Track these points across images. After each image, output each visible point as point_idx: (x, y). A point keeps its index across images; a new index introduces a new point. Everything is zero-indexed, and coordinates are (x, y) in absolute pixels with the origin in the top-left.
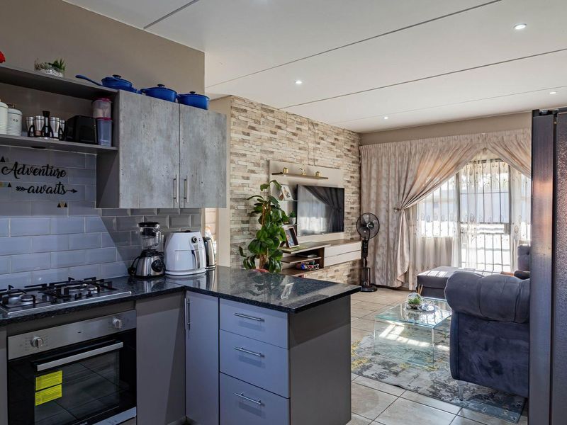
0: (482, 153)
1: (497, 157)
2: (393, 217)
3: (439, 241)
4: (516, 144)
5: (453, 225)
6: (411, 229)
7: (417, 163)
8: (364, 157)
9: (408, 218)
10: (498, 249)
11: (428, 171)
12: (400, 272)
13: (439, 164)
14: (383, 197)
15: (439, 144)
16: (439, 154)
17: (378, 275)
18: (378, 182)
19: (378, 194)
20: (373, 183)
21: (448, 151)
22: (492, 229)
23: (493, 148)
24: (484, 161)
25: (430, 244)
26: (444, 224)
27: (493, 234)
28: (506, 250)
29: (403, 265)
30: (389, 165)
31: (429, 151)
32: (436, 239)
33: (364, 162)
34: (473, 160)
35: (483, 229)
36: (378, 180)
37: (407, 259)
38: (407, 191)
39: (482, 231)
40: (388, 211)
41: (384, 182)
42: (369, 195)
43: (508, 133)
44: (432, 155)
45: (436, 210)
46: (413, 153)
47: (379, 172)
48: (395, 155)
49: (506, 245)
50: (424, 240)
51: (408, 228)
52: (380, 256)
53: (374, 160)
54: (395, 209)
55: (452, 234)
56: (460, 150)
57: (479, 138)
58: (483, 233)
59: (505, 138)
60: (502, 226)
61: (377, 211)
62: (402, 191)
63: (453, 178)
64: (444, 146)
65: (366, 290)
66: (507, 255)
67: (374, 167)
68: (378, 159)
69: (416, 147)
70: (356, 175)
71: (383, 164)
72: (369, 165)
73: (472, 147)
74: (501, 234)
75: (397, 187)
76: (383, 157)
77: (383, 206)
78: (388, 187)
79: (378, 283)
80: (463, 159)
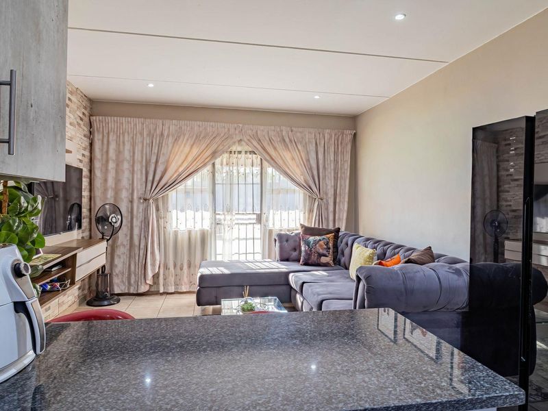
0: (237, 144)
1: (250, 149)
2: (138, 208)
3: (193, 233)
4: (268, 139)
5: (208, 215)
6: (162, 222)
7: (170, 148)
8: (98, 131)
9: (158, 210)
10: (250, 239)
11: (183, 157)
12: (150, 274)
13: (195, 151)
14: (125, 182)
15: (196, 128)
16: (195, 140)
17: (116, 280)
18: (117, 165)
19: (118, 180)
20: (111, 165)
21: (204, 137)
22: (246, 219)
23: (248, 140)
24: (240, 152)
25: (183, 238)
26: (198, 214)
27: (246, 224)
28: (257, 239)
29: (153, 265)
30: (133, 145)
31: (184, 135)
32: (190, 232)
33: (97, 138)
34: (229, 150)
35: (238, 219)
37: (158, 257)
38: (157, 178)
39: (236, 222)
40: (132, 202)
41: (126, 166)
42: (106, 180)
43: (262, 128)
44: (188, 140)
45: (189, 201)
46: (166, 134)
47: (119, 152)
48: (142, 134)
49: (258, 234)
50: (176, 233)
51: (158, 221)
52: (120, 258)
53: (112, 137)
54: (140, 198)
55: (207, 226)
56: (217, 139)
57: (235, 129)
58: (238, 224)
59: (259, 132)
60: (255, 216)
61: (115, 199)
62: (150, 178)
63: (209, 167)
64: (201, 132)
65: (106, 303)
66: (258, 243)
67: (113, 146)
68: (118, 137)
69: (169, 128)
70: (87, 153)
71: (126, 143)
72: (105, 142)
73: (229, 137)
74: (253, 224)
75: (144, 172)
76: (126, 134)
77: (124, 194)
78: (133, 172)
79: (117, 291)
80: (221, 148)
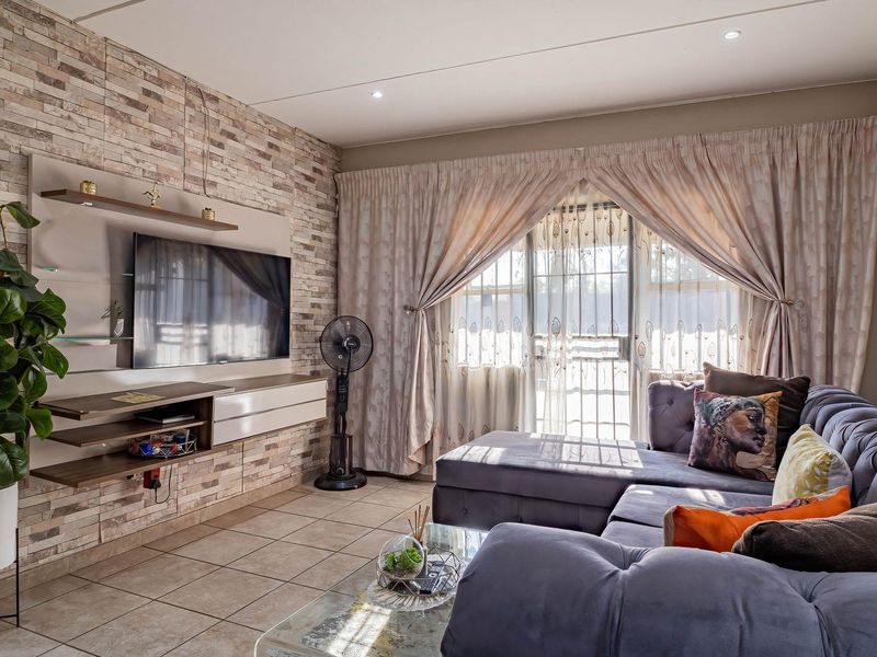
0: (577, 190)
1: (606, 198)
2: (402, 324)
3: (493, 373)
4: (643, 169)
5: (519, 339)
6: (439, 350)
7: (451, 212)
8: (346, 197)
9: (432, 328)
10: (606, 392)
11: (471, 227)
12: (415, 444)
13: (495, 214)
14: (383, 283)
15: (494, 171)
16: (494, 193)
17: (370, 449)
18: (372, 251)
19: (372, 277)
20: (363, 252)
21: (510, 186)
22: (596, 350)
23: (600, 178)
24: (582, 207)
25: (476, 381)
26: (503, 337)
27: (597, 360)
28: (622, 393)
29: (421, 428)
30: (394, 214)
31: (474, 185)
32: (488, 371)
33: (344, 207)
34: (560, 204)
35: (579, 349)
36: (373, 246)
37: (429, 415)
38: (430, 270)
39: (575, 354)
40: (392, 313)
41: (384, 251)
42: (355, 278)
43: (628, 147)
44: (479, 194)
45: (488, 311)
46: (442, 188)
47: (374, 229)
48: (407, 195)
49: (623, 383)
50: (464, 373)
51: (432, 350)
52: (375, 410)
53: (365, 205)
54: (406, 308)
55: (517, 362)
56: (535, 185)
57: (572, 160)
58: (579, 358)
59: (622, 158)
60: (616, 344)
61: (369, 314)
62: (420, 271)
63: (522, 242)
64: (504, 176)
65: (343, 485)
66: (624, 402)
67: (365, 219)
68: (373, 203)
69: (449, 175)
70: (328, 235)
71: (384, 212)
72: (355, 214)
73: (557, 177)
74: (613, 359)
75: (411, 262)
76: (384, 198)
77: (382, 301)
78: (393, 262)
79: (370, 466)
80: (542, 201)
